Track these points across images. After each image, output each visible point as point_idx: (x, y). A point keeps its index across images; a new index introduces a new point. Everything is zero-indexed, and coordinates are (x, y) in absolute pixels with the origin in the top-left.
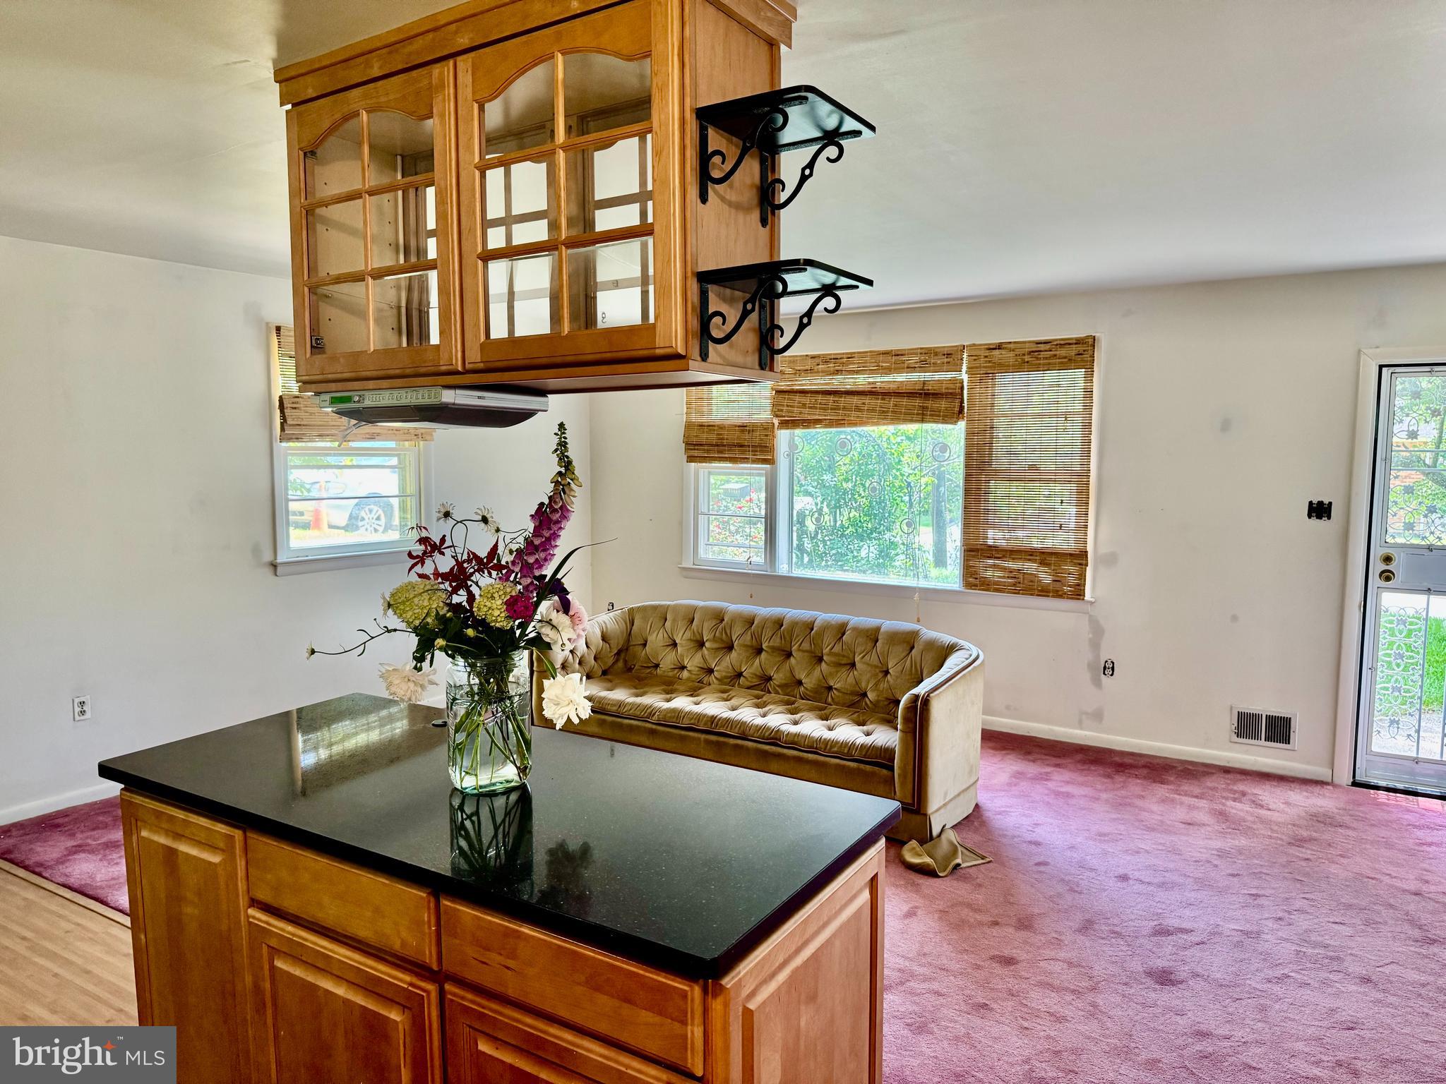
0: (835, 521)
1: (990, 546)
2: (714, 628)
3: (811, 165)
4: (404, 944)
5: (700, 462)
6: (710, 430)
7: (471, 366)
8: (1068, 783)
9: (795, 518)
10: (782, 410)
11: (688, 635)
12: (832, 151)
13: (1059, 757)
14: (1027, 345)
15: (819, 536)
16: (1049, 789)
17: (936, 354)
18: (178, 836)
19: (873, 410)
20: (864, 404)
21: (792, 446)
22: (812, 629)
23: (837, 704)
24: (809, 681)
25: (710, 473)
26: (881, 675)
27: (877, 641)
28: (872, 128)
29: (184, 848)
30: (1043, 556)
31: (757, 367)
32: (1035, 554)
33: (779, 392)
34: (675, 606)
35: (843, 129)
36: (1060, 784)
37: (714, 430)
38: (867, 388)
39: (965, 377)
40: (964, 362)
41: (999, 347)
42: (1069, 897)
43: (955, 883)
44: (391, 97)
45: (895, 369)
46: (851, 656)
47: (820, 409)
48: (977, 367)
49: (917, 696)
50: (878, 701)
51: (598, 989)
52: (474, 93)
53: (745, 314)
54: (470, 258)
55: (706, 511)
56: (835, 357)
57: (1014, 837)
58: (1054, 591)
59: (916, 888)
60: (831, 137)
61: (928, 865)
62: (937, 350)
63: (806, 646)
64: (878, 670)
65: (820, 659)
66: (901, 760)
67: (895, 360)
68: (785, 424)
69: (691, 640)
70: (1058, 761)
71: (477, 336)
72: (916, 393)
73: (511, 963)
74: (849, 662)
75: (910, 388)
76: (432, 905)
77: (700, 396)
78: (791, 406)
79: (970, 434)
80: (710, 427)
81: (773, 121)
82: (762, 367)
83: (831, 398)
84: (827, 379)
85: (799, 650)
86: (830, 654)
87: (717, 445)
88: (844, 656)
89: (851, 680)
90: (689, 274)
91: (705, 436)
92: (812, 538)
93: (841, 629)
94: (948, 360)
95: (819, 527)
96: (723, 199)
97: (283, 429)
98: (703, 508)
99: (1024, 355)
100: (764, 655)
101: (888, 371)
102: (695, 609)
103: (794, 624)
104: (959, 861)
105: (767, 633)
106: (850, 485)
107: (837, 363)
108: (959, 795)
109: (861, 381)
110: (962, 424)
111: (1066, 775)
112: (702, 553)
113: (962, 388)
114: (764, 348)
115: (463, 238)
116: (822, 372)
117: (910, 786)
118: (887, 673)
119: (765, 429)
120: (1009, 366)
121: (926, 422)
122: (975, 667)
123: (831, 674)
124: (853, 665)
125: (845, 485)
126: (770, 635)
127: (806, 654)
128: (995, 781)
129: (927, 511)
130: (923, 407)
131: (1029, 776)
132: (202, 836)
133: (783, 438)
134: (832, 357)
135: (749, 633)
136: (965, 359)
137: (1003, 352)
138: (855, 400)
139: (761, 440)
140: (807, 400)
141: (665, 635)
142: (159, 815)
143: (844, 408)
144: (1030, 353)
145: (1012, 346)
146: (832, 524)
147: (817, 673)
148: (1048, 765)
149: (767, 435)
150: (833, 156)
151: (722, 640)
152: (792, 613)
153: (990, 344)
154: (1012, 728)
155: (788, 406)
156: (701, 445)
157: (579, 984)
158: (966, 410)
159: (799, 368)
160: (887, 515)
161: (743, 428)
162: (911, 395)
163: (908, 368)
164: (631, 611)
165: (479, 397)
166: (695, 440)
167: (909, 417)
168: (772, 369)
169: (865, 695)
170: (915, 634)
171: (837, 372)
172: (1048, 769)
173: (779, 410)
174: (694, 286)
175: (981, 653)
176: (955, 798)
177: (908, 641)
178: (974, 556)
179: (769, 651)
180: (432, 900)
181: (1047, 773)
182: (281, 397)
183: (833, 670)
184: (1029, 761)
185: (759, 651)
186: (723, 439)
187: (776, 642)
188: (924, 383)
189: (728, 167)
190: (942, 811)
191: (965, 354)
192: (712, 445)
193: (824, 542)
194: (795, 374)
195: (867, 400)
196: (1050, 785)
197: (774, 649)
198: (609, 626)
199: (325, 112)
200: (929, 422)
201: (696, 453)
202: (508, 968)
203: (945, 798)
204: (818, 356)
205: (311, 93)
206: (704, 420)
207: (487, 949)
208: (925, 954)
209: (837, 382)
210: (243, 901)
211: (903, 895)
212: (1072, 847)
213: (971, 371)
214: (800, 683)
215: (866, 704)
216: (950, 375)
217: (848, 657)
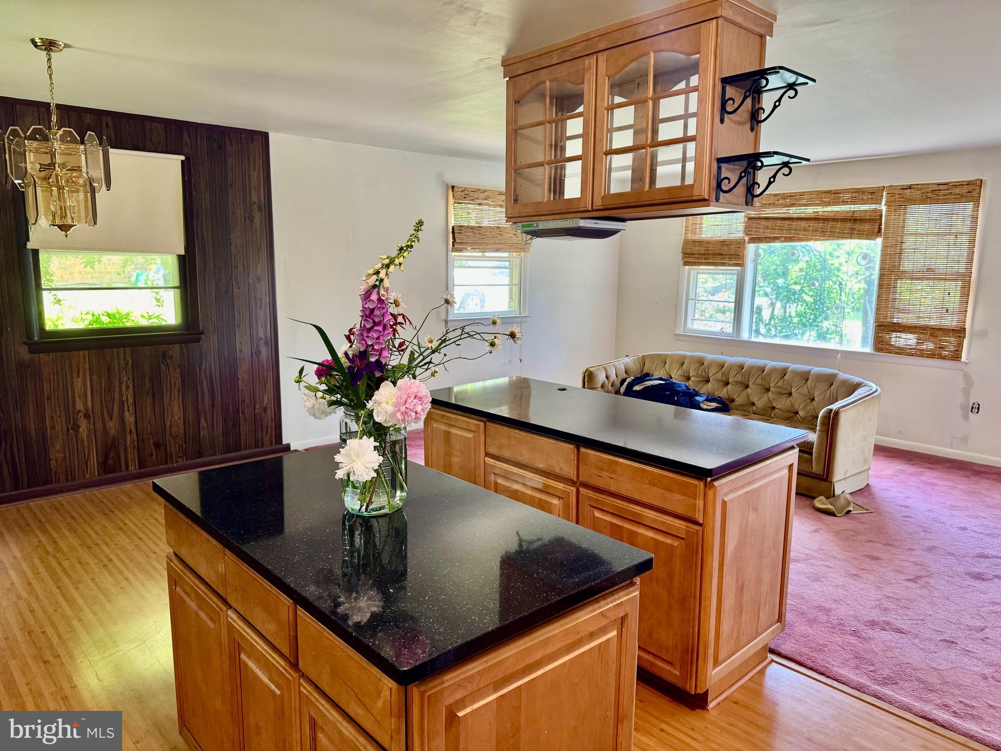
0: (785, 313)
1: (895, 323)
2: (698, 369)
3: (779, 100)
4: (561, 469)
5: (692, 265)
6: (700, 244)
7: (596, 208)
8: (935, 478)
9: (755, 310)
10: (751, 231)
11: (680, 372)
12: (791, 93)
13: (933, 464)
14: (931, 186)
15: (772, 323)
16: (921, 480)
17: (864, 192)
18: (452, 426)
19: (816, 231)
20: (809, 226)
21: (757, 255)
22: (764, 371)
23: (777, 418)
24: (760, 403)
25: (698, 273)
26: (809, 401)
27: (808, 379)
28: (814, 81)
29: (454, 431)
30: (932, 331)
31: (745, 204)
32: (927, 329)
33: (750, 219)
34: (672, 355)
35: (797, 83)
36: (929, 478)
37: (703, 244)
38: (813, 216)
39: (884, 208)
40: (884, 198)
41: (910, 187)
42: (922, 534)
43: (847, 520)
44: (564, 74)
45: (833, 203)
46: (789, 388)
47: (778, 229)
48: (893, 201)
49: (831, 410)
50: (806, 417)
51: (654, 485)
52: (606, 72)
53: (741, 178)
54: (599, 153)
55: (694, 297)
56: (791, 195)
57: (890, 502)
58: (938, 355)
59: (820, 520)
60: (791, 86)
61: (830, 509)
62: (865, 190)
63: (759, 381)
64: (807, 398)
65: (768, 390)
66: (817, 449)
67: (834, 196)
68: (753, 240)
69: (682, 376)
70: (932, 466)
71: (600, 192)
72: (848, 219)
73: (613, 476)
74: (787, 392)
75: (843, 216)
76: (576, 452)
77: (694, 222)
78: (758, 228)
79: (885, 247)
80: (701, 243)
81: (760, 83)
82: (747, 204)
83: (787, 222)
84: (784, 210)
85: (754, 384)
86: (775, 386)
87: (705, 254)
88: (784, 388)
89: (788, 403)
90: (713, 159)
91: (697, 248)
92: (766, 325)
93: (784, 372)
94: (872, 196)
95: (772, 317)
96: (732, 121)
97: (453, 245)
98: (692, 296)
99: (928, 193)
100: (729, 386)
101: (828, 204)
102: (685, 357)
103: (752, 368)
104: (851, 509)
105: (733, 373)
106: (798, 288)
107: (792, 199)
108: (855, 474)
109: (810, 211)
110: (879, 241)
111: (935, 474)
112: (689, 325)
113: (881, 216)
114: (749, 194)
115: (597, 144)
116: (781, 205)
117: (822, 465)
118: (813, 399)
119: (739, 243)
120: (916, 200)
121: (853, 238)
122: (873, 397)
123: (774, 399)
124: (790, 394)
125: (793, 287)
126: (735, 374)
127: (758, 386)
128: (884, 473)
129: (859, 309)
130: (852, 229)
131: (908, 472)
132: (464, 426)
133: (751, 249)
134: (789, 195)
135: (721, 373)
136: (884, 196)
137: (912, 190)
138: (803, 224)
139: (735, 250)
140: (769, 224)
141: (665, 372)
142: (443, 416)
143: (796, 229)
144: (932, 191)
145: (919, 186)
146: (783, 315)
147: (765, 398)
148: (923, 468)
149: (739, 248)
150: (791, 96)
151: (702, 376)
152: (750, 361)
153: (904, 185)
154: (901, 446)
155: (756, 228)
156: (693, 254)
157: (646, 484)
158: (883, 231)
159: (764, 202)
160: (825, 309)
161: (723, 243)
162: (844, 220)
163: (842, 202)
164: (643, 357)
165: (595, 223)
166: (689, 251)
167: (841, 235)
168: (752, 205)
169: (797, 413)
170: (834, 376)
171: (792, 205)
172: (922, 470)
173: (749, 231)
174: (715, 165)
175: (879, 389)
176: (852, 475)
177: (830, 380)
178: (882, 330)
179: (733, 383)
180: (576, 450)
181: (921, 472)
182: (453, 227)
183: (776, 397)
184: (910, 464)
185: (727, 383)
186: (709, 250)
187: (739, 378)
188: (854, 212)
189: (736, 105)
190: (843, 482)
191: (885, 192)
192: (701, 254)
193: (776, 328)
194: (762, 206)
195: (812, 224)
196: (922, 478)
197: (737, 383)
198: (629, 365)
199: (527, 82)
200: (856, 238)
201: (689, 260)
202: (612, 478)
203: (845, 474)
204: (779, 195)
205: (520, 72)
206: (696, 237)
207: (602, 470)
208: (822, 550)
209: (793, 212)
210: (482, 454)
211: (812, 523)
212: (930, 511)
213: (888, 204)
214: (753, 404)
215: (797, 418)
216: (873, 206)
217: (787, 389)
